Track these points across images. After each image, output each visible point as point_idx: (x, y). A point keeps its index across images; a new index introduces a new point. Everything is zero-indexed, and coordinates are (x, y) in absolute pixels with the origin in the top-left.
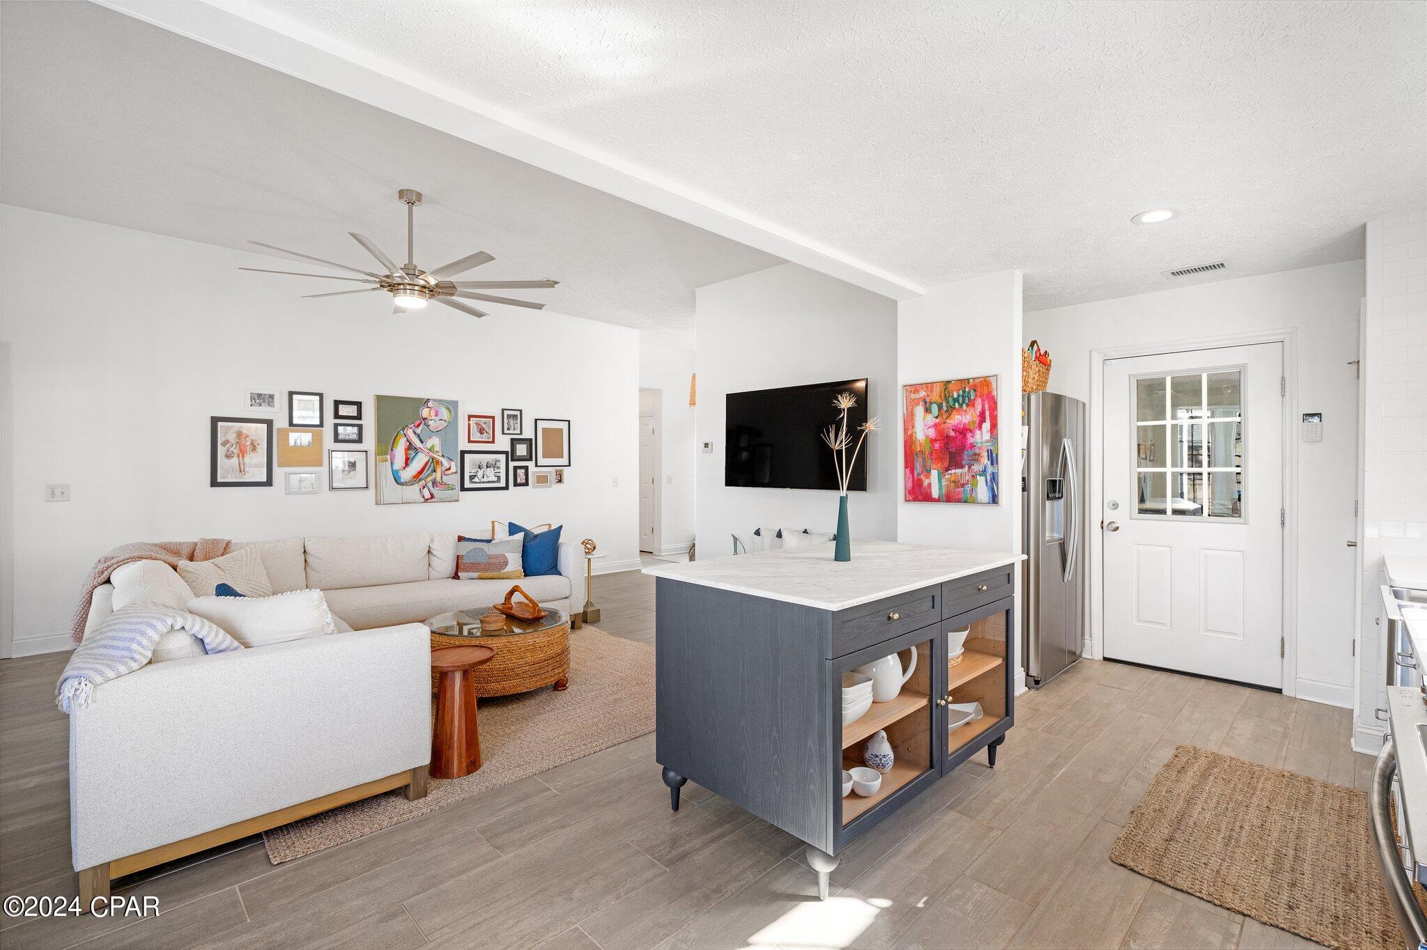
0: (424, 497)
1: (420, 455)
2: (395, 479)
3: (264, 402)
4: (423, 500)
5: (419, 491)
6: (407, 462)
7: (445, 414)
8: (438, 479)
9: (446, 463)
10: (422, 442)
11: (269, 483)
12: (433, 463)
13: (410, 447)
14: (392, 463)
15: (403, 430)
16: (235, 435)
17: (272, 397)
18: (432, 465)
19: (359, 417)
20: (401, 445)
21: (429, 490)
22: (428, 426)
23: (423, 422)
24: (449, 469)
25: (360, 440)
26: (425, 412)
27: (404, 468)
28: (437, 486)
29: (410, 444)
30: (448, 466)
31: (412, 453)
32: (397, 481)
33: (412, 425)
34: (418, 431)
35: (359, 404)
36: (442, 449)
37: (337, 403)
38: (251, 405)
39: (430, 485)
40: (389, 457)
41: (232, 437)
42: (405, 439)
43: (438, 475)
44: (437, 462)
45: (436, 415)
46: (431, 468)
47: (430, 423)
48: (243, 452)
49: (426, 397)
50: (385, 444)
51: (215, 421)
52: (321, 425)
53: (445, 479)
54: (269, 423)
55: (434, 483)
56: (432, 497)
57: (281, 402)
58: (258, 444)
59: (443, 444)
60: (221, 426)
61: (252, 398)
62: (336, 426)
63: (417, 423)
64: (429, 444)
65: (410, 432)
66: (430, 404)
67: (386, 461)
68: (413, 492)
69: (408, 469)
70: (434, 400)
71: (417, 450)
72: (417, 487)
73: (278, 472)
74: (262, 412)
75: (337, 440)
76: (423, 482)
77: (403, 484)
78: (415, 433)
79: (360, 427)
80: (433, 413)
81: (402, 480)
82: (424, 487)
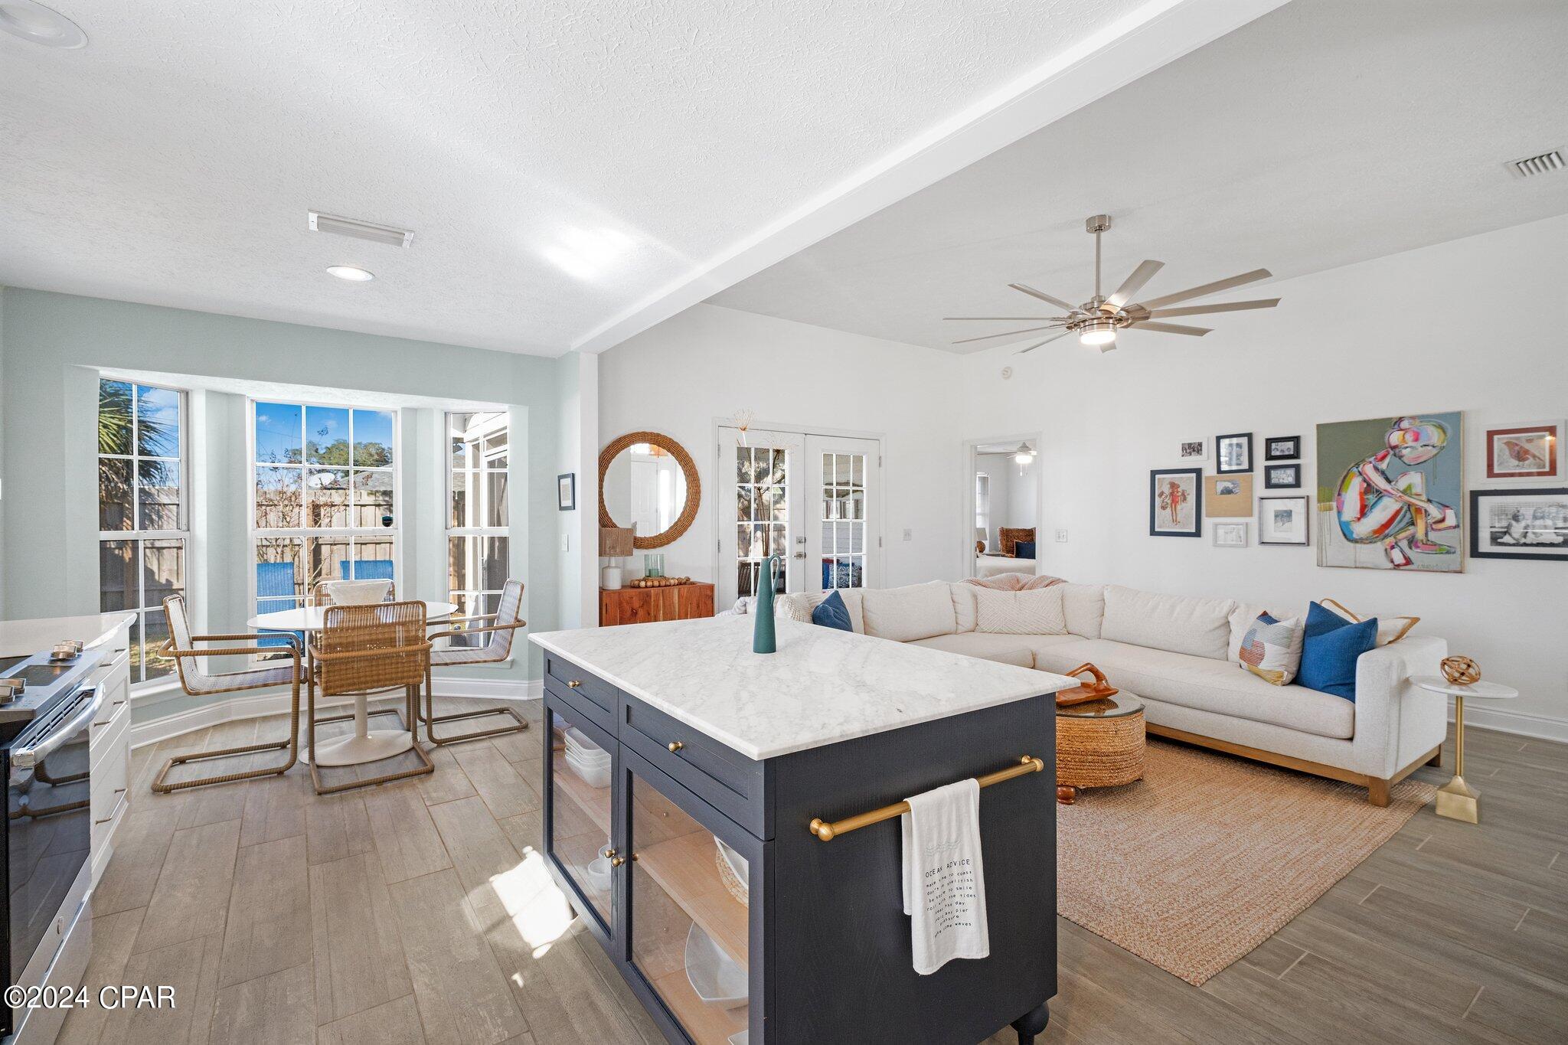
0: (1392, 562)
1: (1386, 501)
2: (1345, 535)
3: (1194, 451)
4: (1391, 565)
5: (1383, 553)
6: (1364, 511)
7: (1434, 436)
8: (1420, 534)
9: (1435, 512)
10: (1389, 481)
11: (1198, 533)
12: (1410, 513)
13: (1369, 488)
14: (1339, 513)
15: (1357, 465)
16: (1169, 486)
17: (1200, 445)
18: (1408, 515)
19: (1296, 455)
20: (1355, 486)
21: (1402, 551)
22: (1400, 457)
23: (1392, 452)
24: (1443, 520)
25: (1297, 484)
26: (1395, 438)
27: (1359, 519)
28: (1418, 547)
29: (1369, 485)
30: (1439, 516)
31: (1371, 498)
32: (1347, 536)
33: (1372, 459)
34: (1383, 466)
35: (1296, 440)
36: (1428, 493)
37: (1269, 442)
38: (1183, 456)
39: (1404, 544)
40: (1334, 504)
41: (1167, 490)
42: (1360, 479)
43: (1420, 531)
44: (1418, 510)
45: (1416, 440)
46: (1407, 519)
47: (1405, 452)
48: (1174, 502)
49: (1394, 414)
50: (1331, 487)
51: (1154, 473)
52: (1251, 469)
53: (1432, 536)
54: (1198, 472)
55: (1412, 542)
56: (1408, 562)
57: (1209, 448)
58: (1188, 494)
59: (1427, 483)
60: (1159, 479)
61: (1184, 449)
62: (1268, 469)
63: (1381, 454)
64: (1402, 484)
65: (1369, 469)
66: (1405, 424)
67: (1330, 509)
68: (1375, 552)
69: (1364, 520)
70: (1413, 418)
71: (1380, 494)
72: (1379, 547)
73: (1207, 523)
74: (1192, 462)
75: (1269, 485)
76: (1390, 540)
77: (1356, 541)
78: (1376, 469)
79: (1297, 468)
80: (1409, 437)
81: (1355, 536)
82: (1392, 547)
